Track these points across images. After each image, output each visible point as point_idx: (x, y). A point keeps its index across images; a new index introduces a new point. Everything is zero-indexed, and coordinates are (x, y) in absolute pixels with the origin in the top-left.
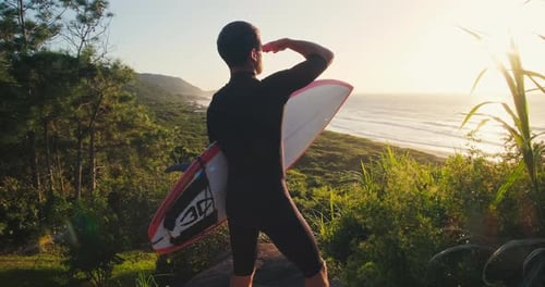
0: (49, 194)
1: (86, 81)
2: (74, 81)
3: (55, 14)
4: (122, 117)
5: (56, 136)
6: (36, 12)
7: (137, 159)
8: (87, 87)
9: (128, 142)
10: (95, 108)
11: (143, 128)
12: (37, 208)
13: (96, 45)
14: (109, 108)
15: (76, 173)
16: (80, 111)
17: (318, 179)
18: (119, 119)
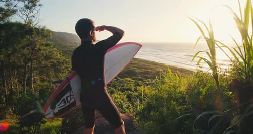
0: (11, 90)
1: (28, 37)
2: (23, 36)
3: (14, 4)
4: (46, 54)
5: (14, 62)
6: (4, 3)
7: (53, 74)
8: (29, 39)
9: (49, 66)
10: (33, 49)
11: (56, 59)
12: (5, 97)
13: (33, 19)
14: (40, 49)
15: (24, 81)
16: (25, 51)
17: (140, 82)
18: (45, 55)
